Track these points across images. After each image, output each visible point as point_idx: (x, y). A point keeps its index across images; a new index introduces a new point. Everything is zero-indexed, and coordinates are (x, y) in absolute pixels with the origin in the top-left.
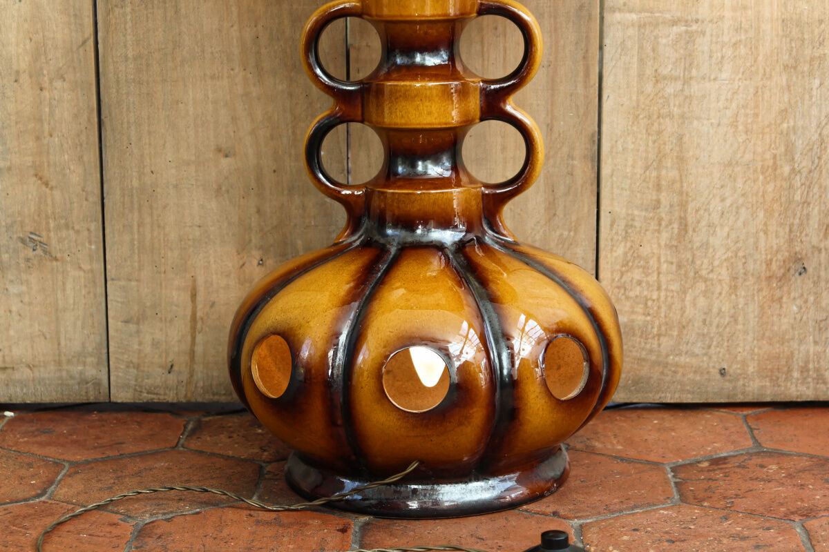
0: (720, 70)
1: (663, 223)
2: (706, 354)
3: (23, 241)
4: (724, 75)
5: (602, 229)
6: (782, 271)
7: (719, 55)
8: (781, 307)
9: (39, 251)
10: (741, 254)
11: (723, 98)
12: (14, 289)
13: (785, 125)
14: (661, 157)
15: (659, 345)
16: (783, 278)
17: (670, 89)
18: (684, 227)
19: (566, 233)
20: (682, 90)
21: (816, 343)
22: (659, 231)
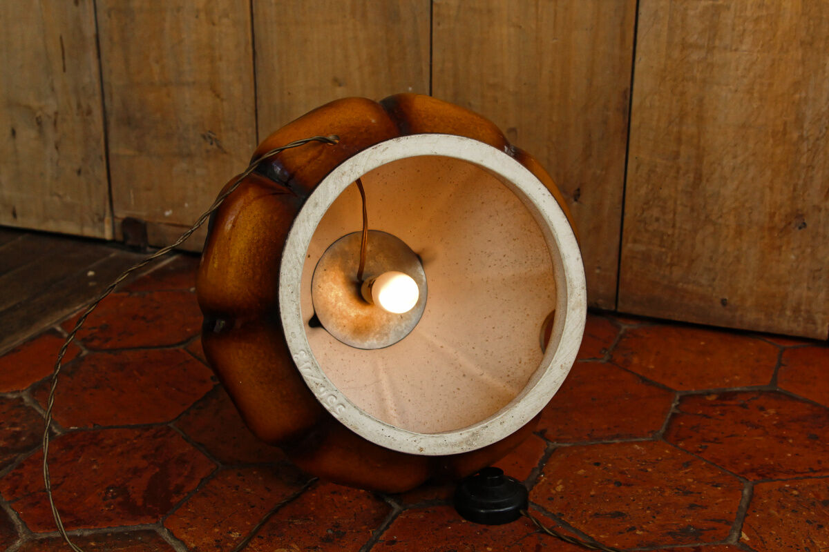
0: (741, 42)
1: (681, 172)
2: (710, 286)
3: (204, 137)
4: (744, 47)
5: (629, 172)
6: (783, 224)
7: (741, 28)
8: (780, 255)
9: (214, 146)
10: (747, 205)
11: (742, 67)
12: (199, 171)
13: (797, 96)
14: (682, 116)
15: (671, 273)
16: (785, 230)
17: (695, 56)
18: (699, 178)
19: (599, 172)
20: (705, 58)
21: (809, 289)
22: (676, 178)
